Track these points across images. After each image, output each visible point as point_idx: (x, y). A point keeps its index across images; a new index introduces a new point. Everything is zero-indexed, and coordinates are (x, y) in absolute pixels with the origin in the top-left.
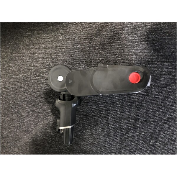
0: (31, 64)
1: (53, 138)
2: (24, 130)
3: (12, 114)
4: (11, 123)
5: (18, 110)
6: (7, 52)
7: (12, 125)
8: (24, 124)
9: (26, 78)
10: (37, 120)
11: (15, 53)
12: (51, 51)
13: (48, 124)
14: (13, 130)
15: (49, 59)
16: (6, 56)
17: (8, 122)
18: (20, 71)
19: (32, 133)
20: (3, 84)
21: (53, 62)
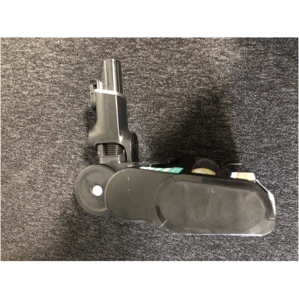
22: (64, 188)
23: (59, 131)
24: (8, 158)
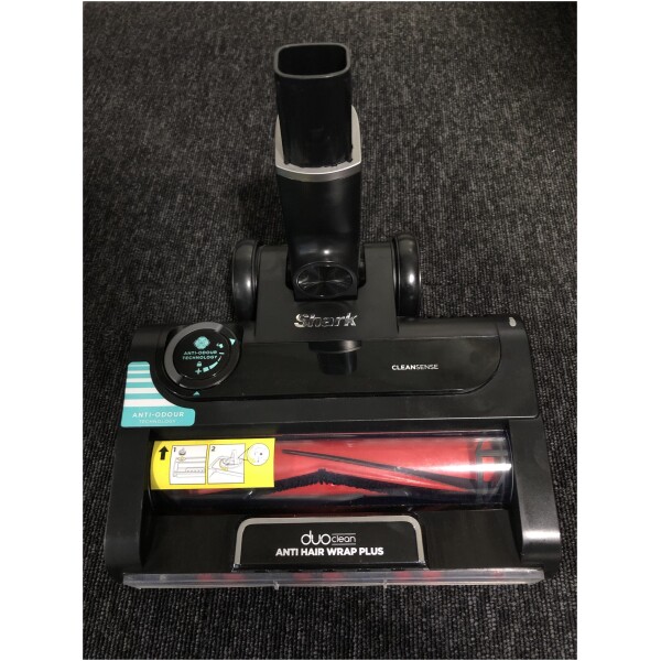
0: (462, 129)
1: (146, 218)
2: (188, 119)
3: (255, 82)
4: (219, 80)
5: (268, 97)
6: (500, 51)
7: (211, 84)
8: (212, 121)
9: (401, 116)
10: (225, 161)
11: (499, 76)
12: (529, 194)
13: (207, 196)
14: (195, 88)
15: (493, 188)
16: (482, 49)
17: (224, 71)
18: (427, 96)
19: (174, 146)
20: (371, 49)
21: (481, 203)
22: (123, 221)
23: (263, 202)
24: (203, 108)
